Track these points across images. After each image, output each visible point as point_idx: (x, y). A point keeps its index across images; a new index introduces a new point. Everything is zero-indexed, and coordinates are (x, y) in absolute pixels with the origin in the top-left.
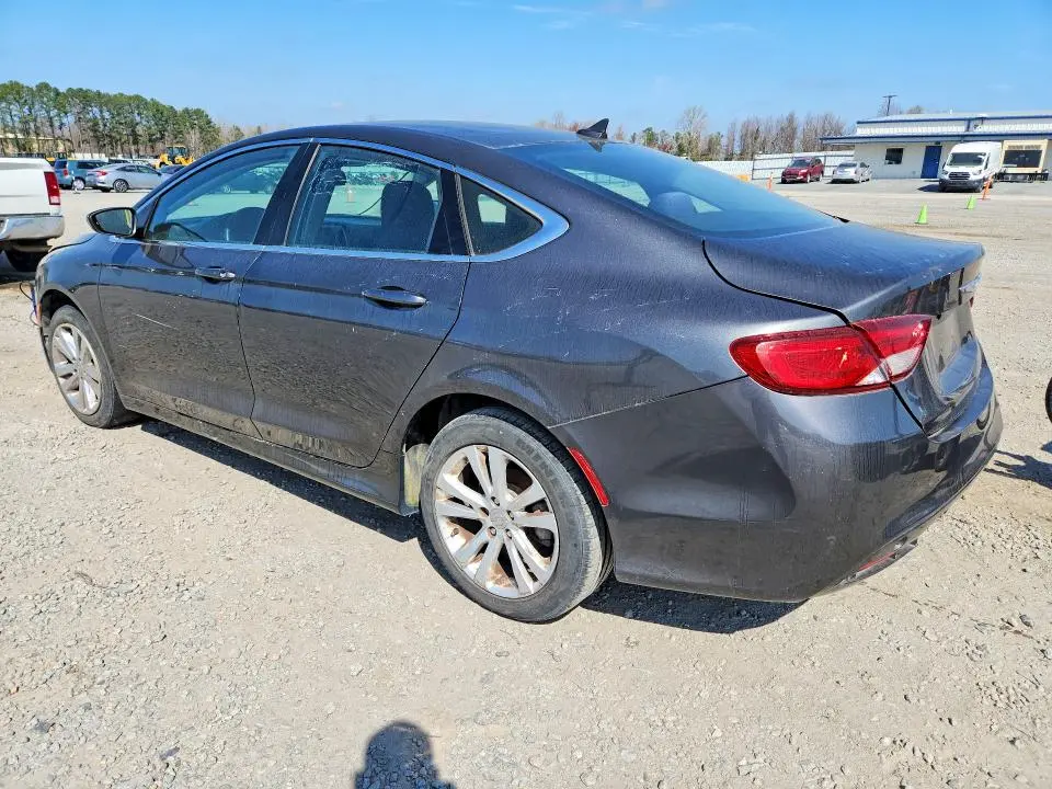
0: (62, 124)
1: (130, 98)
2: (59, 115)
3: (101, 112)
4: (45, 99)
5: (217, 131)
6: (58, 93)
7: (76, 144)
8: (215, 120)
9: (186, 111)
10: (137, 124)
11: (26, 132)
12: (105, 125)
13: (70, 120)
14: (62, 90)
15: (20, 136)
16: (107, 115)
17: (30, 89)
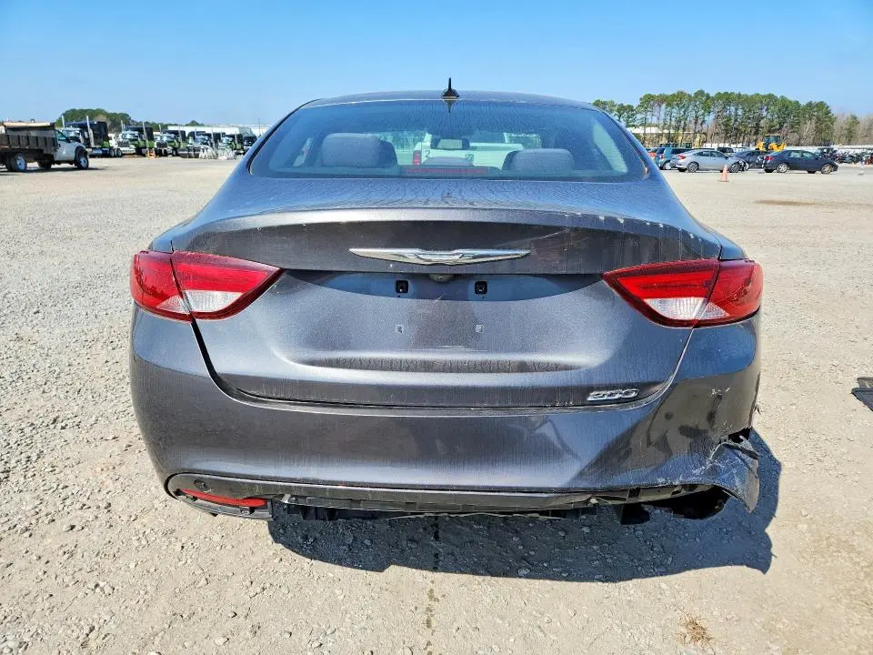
0: (704, 121)
1: (764, 96)
2: (703, 114)
3: (736, 109)
4: (698, 103)
5: (832, 121)
6: (708, 97)
7: (709, 136)
8: (834, 111)
9: (810, 105)
10: (762, 118)
11: (677, 128)
12: (736, 120)
13: (710, 119)
14: (712, 94)
15: (672, 131)
16: (740, 112)
17: (690, 96)
